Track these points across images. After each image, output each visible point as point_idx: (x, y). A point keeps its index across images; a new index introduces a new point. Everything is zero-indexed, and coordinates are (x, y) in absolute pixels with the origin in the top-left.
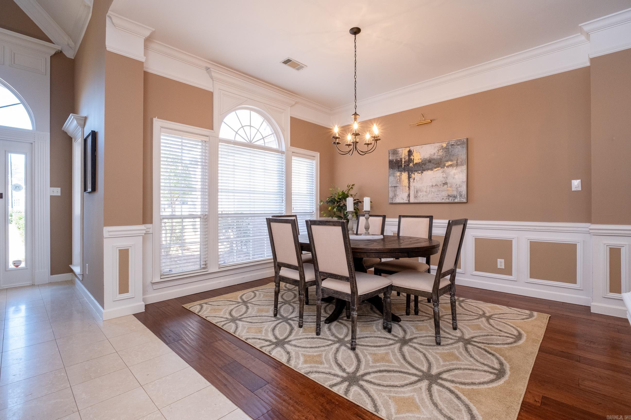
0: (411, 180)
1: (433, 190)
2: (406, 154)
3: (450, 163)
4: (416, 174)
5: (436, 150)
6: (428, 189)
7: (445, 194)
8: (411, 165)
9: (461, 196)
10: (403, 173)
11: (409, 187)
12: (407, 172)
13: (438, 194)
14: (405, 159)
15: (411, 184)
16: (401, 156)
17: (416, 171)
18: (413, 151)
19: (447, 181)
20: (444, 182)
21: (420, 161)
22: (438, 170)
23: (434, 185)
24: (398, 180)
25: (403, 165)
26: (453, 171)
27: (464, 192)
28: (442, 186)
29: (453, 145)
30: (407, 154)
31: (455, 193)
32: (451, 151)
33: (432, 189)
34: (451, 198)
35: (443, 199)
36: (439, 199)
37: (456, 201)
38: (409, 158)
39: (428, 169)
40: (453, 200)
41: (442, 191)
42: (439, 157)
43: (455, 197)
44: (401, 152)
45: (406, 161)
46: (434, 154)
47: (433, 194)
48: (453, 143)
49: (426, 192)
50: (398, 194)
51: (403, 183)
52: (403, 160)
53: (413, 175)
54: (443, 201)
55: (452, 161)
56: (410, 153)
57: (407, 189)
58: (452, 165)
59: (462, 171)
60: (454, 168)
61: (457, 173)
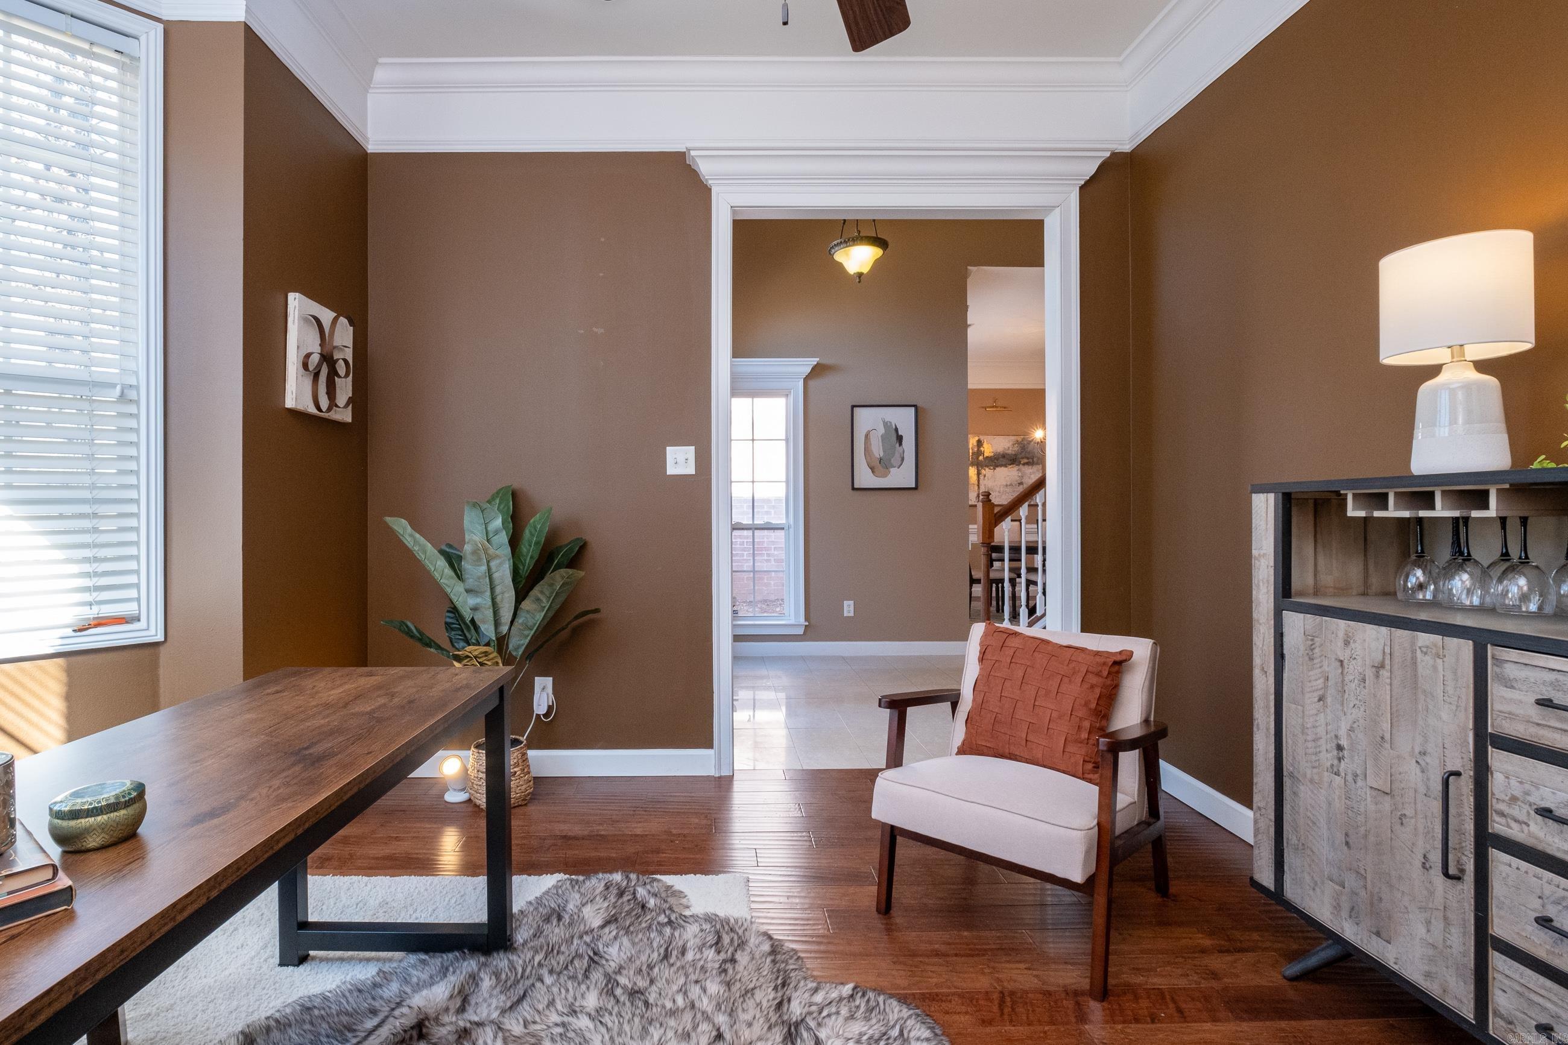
0: (982, 477)
3: (1026, 461)
4: (987, 469)
5: (1011, 444)
6: (1002, 489)
8: (981, 458)
10: (971, 468)
11: (978, 486)
12: (976, 467)
14: (973, 450)
15: (981, 482)
16: (969, 445)
17: (987, 466)
18: (983, 442)
21: (992, 455)
22: (1012, 467)
23: (1008, 484)
25: (971, 457)
29: (1028, 441)
30: (975, 444)
32: (1027, 448)
38: (978, 450)
39: (1001, 466)
42: (1014, 453)
44: (968, 441)
45: (975, 453)
46: (1009, 448)
49: (999, 492)
51: (971, 479)
52: (971, 452)
53: (984, 471)
55: (1028, 458)
56: (980, 443)
57: (976, 488)
58: (1027, 464)
59: (1038, 471)
60: (1030, 467)
61: (1034, 473)
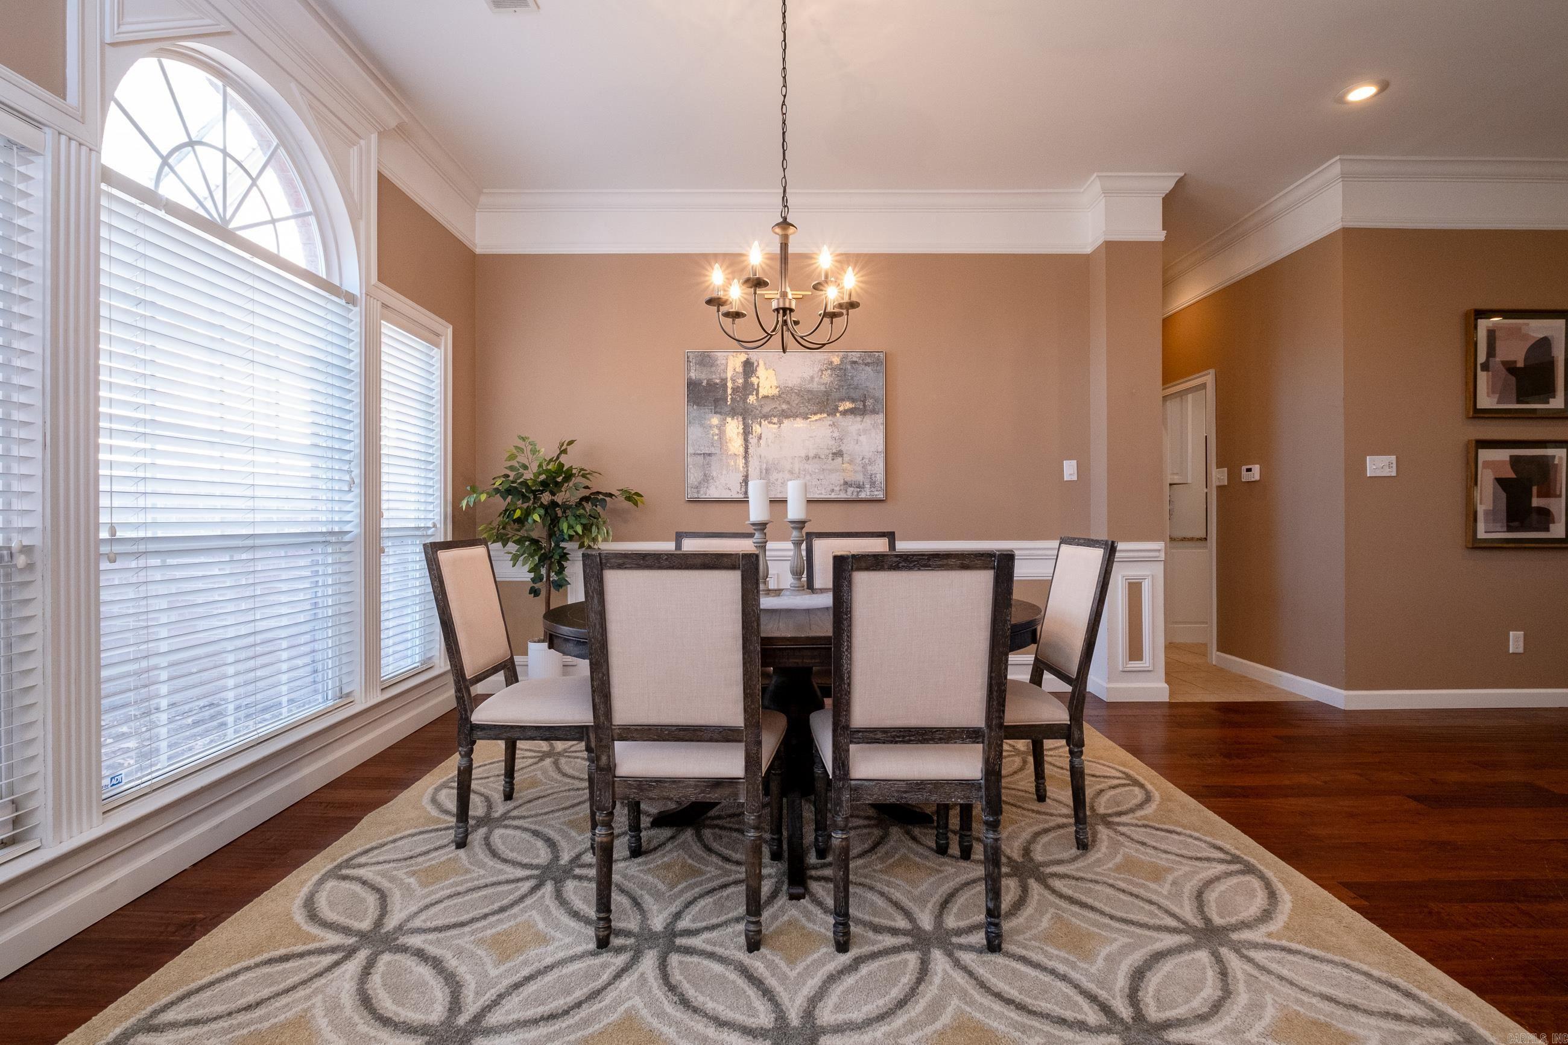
0: (753, 440)
1: (810, 467)
2: (737, 370)
3: (848, 405)
4: (765, 424)
5: (816, 369)
6: (797, 466)
7: (836, 479)
8: (752, 399)
9: (873, 484)
10: (729, 419)
11: (746, 457)
12: (740, 418)
13: (822, 477)
14: (734, 381)
15: (751, 450)
16: (725, 371)
17: (765, 417)
18: (755, 364)
19: (844, 448)
20: (834, 451)
21: (775, 392)
22: (820, 419)
23: (811, 455)
24: (716, 438)
25: (730, 397)
26: (853, 425)
27: (880, 477)
28: (830, 459)
29: (855, 362)
30: (740, 369)
31: (860, 478)
32: (852, 378)
33: (807, 466)
34: (850, 490)
35: (833, 490)
36: (823, 492)
37: (863, 496)
38: (746, 382)
39: (796, 415)
40: (855, 494)
41: (831, 471)
42: (823, 388)
43: (860, 487)
44: (724, 362)
45: (738, 387)
46: (812, 378)
47: (808, 477)
48: (855, 359)
49: (791, 472)
50: (714, 474)
51: (729, 444)
52: (730, 385)
53: (758, 426)
54: (833, 496)
55: (853, 400)
56: (749, 368)
57: (741, 462)
58: (851, 412)
59: (875, 426)
60: (859, 419)
61: (865, 431)
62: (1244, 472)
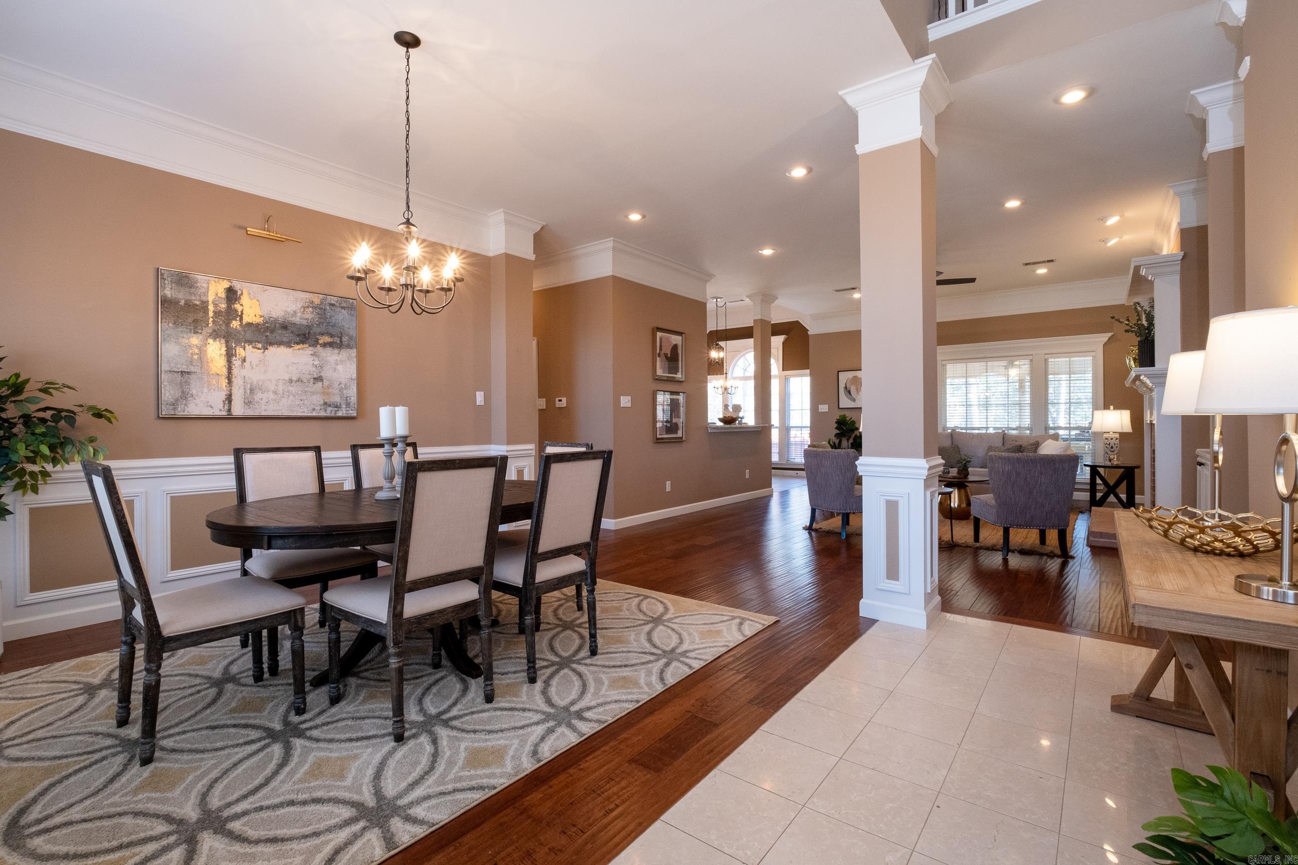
0: (236, 362)
1: (293, 389)
2: (219, 295)
3: (327, 339)
4: (249, 348)
5: (299, 306)
6: (281, 388)
7: (318, 400)
8: (235, 324)
9: (348, 405)
10: (211, 341)
11: (229, 377)
12: (223, 341)
13: (304, 398)
14: (216, 305)
15: (235, 371)
16: (206, 294)
17: (250, 342)
18: (239, 293)
19: (323, 374)
20: (315, 376)
21: (260, 320)
22: (302, 349)
23: (294, 378)
24: (196, 357)
25: (211, 320)
26: (331, 356)
27: (354, 399)
28: (312, 383)
29: (333, 305)
30: (223, 295)
31: (337, 399)
32: (330, 318)
33: (290, 388)
34: (329, 409)
35: (314, 410)
36: (305, 410)
37: (340, 414)
38: (229, 307)
39: (280, 343)
40: (333, 412)
41: (313, 393)
42: (305, 322)
43: (338, 407)
44: (205, 285)
45: (220, 311)
46: (295, 312)
47: (291, 398)
48: (333, 302)
49: (275, 393)
50: (194, 392)
51: (210, 364)
52: (211, 308)
53: (242, 350)
54: (314, 414)
55: (332, 336)
56: (232, 295)
57: (224, 382)
58: (331, 345)
59: (349, 358)
60: (336, 351)
61: (342, 362)
62: (557, 402)
